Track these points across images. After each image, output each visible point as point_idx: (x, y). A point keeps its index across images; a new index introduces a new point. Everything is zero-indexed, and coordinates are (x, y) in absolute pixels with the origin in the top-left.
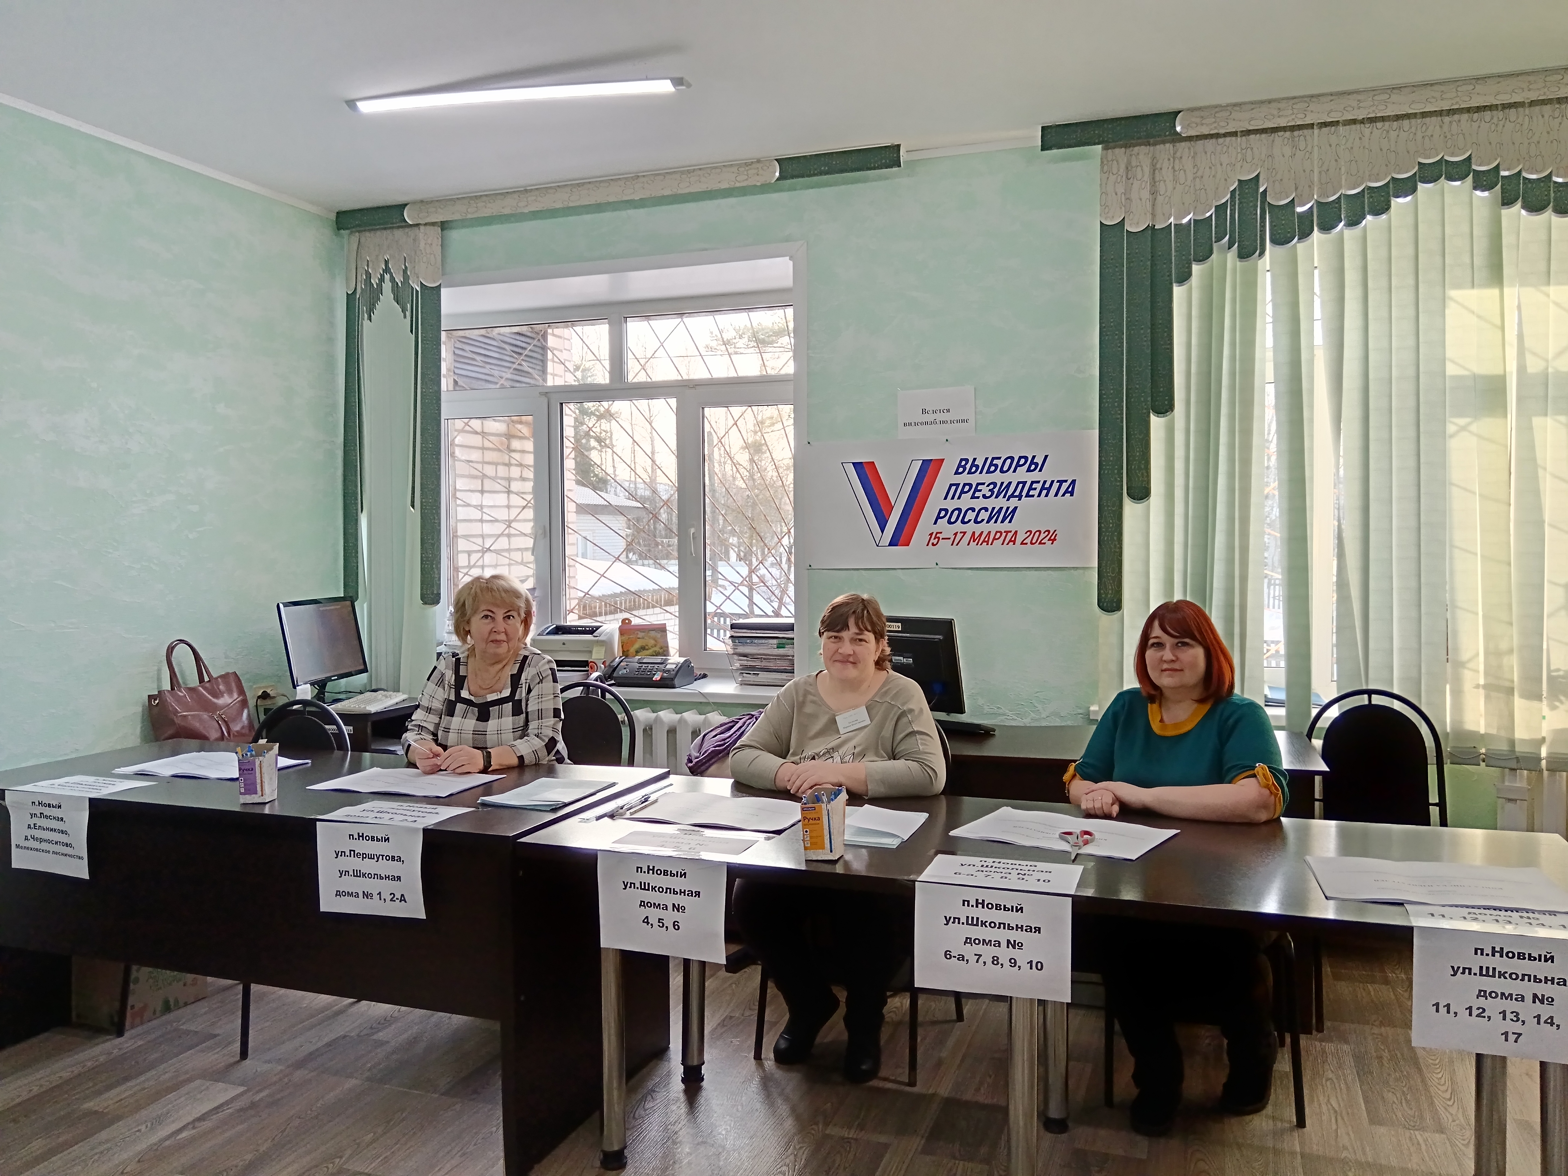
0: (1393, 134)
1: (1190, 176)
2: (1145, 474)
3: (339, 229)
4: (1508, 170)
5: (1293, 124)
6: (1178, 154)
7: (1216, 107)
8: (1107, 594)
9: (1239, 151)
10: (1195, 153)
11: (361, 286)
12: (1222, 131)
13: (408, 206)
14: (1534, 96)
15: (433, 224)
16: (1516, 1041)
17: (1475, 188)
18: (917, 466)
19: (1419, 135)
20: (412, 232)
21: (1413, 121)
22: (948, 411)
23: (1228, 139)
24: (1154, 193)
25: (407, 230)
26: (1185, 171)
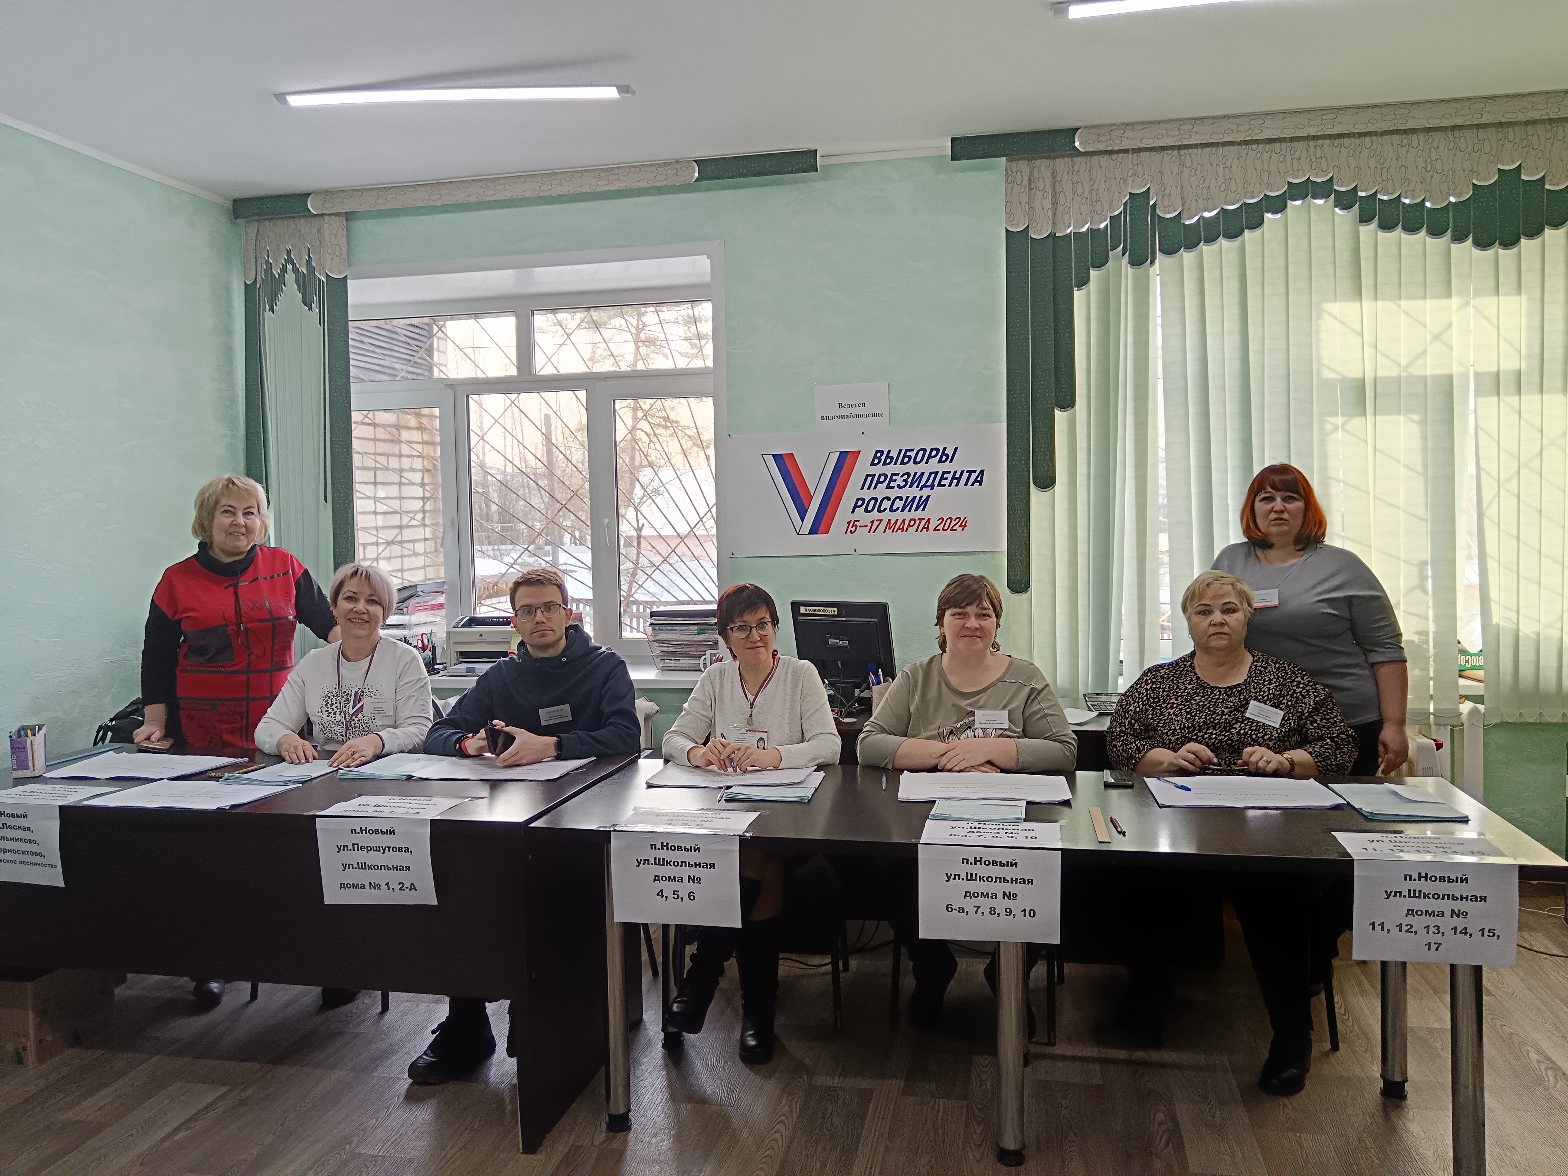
0: (1266, 156)
1: (1087, 188)
2: (1050, 464)
3: (236, 218)
4: (1366, 191)
5: (1179, 143)
6: (1076, 168)
7: (1111, 125)
8: (1015, 576)
9: (1131, 166)
10: (1091, 168)
11: (261, 276)
12: (1117, 148)
13: (310, 197)
14: (1386, 126)
15: (338, 214)
16: (1437, 950)
17: (1336, 206)
18: (835, 458)
19: (1289, 157)
20: (316, 222)
21: (1284, 144)
22: (864, 405)
23: (1121, 155)
24: (1055, 203)
25: (309, 220)
26: (1082, 183)
